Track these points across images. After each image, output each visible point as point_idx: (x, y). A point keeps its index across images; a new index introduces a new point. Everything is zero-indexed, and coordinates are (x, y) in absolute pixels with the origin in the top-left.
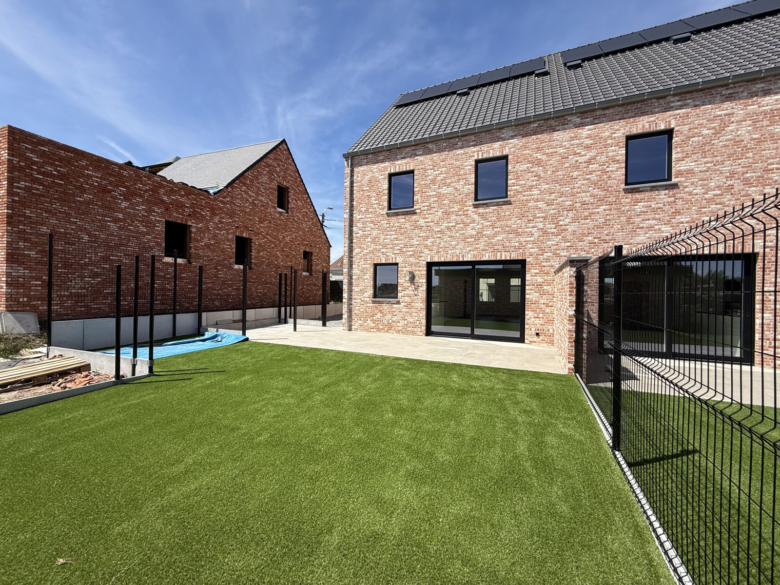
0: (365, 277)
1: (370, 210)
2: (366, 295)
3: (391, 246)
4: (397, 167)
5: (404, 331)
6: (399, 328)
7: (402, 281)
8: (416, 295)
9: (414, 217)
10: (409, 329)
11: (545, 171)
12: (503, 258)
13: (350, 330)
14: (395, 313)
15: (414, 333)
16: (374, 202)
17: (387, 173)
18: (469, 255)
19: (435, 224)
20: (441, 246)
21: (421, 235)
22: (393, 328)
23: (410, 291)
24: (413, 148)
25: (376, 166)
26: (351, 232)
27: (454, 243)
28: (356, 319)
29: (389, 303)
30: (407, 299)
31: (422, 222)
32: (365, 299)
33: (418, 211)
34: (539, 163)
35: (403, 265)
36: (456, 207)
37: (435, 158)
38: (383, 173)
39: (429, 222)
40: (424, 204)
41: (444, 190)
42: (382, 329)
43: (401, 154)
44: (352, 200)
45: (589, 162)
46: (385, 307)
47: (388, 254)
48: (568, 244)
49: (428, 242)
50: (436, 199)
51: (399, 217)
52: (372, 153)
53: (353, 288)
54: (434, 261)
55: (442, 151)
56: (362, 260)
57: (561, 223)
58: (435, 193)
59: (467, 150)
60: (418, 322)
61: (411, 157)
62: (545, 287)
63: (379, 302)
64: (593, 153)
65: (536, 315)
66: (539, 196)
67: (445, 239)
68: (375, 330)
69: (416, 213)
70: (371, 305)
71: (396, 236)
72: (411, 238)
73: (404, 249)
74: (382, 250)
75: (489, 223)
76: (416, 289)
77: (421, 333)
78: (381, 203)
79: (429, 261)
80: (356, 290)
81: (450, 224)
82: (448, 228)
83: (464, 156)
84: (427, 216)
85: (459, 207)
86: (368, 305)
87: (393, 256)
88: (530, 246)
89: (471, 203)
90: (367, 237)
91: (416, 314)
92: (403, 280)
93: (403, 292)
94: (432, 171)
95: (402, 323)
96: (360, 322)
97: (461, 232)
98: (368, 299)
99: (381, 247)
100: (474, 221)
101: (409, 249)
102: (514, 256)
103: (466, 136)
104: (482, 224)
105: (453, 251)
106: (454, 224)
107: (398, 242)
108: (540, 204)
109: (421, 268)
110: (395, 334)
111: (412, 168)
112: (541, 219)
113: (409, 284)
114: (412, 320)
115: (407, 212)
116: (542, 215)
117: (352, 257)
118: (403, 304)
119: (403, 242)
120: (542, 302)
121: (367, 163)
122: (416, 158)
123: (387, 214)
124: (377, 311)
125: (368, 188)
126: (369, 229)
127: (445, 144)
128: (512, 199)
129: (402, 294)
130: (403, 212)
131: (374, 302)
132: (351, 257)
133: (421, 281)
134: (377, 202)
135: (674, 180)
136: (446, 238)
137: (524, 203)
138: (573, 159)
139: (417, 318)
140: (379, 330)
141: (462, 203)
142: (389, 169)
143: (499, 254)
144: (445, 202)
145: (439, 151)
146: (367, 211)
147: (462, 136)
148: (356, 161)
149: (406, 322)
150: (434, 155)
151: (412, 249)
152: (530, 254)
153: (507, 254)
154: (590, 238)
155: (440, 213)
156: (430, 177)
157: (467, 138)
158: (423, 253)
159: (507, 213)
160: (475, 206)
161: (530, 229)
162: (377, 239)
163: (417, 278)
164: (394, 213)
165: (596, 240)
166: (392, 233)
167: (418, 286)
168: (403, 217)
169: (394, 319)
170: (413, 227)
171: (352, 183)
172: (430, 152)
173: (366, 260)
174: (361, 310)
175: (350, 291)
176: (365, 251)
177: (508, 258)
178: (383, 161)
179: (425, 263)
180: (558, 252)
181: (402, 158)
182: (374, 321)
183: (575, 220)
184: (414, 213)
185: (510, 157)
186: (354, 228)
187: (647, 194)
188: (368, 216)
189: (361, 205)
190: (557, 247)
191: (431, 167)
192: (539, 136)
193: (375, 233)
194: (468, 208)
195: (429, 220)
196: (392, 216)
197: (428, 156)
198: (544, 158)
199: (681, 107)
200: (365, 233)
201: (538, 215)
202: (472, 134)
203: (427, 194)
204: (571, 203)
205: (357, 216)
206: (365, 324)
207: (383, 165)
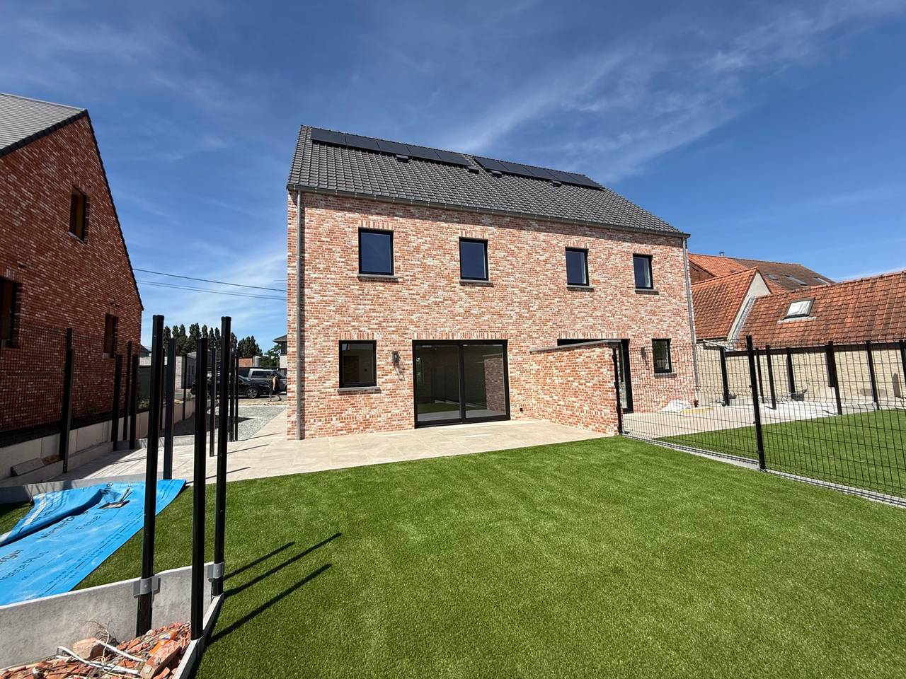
0: (326, 359)
1: (332, 269)
2: (328, 384)
3: (366, 319)
4: (371, 223)
5: (388, 427)
6: (381, 424)
7: (383, 363)
8: (401, 380)
9: (396, 287)
10: (394, 422)
11: (518, 262)
12: (490, 338)
13: (302, 438)
14: (374, 405)
15: (400, 427)
16: (338, 259)
17: (357, 226)
18: (459, 334)
19: (421, 297)
20: (429, 322)
21: (406, 308)
22: (372, 426)
23: (394, 375)
24: (391, 206)
25: (340, 214)
26: (301, 296)
27: (443, 320)
28: (312, 421)
29: (365, 392)
30: (390, 386)
31: (405, 293)
32: (328, 390)
33: (400, 280)
34: (512, 253)
35: (384, 343)
36: (443, 283)
37: (418, 224)
38: (351, 225)
39: (414, 294)
40: (408, 273)
41: (429, 262)
42: (355, 429)
43: (376, 209)
44: (302, 251)
45: (546, 261)
46: (359, 399)
47: (361, 329)
48: (537, 327)
49: (414, 317)
50: (421, 270)
51: (375, 284)
52: (335, 196)
53: (306, 375)
54: (421, 339)
55: (426, 219)
56: (321, 336)
57: (531, 309)
58: (419, 263)
59: (451, 225)
60: (405, 413)
61: (388, 215)
62: (524, 366)
63: (350, 393)
64: (547, 255)
65: (519, 392)
66: (515, 283)
67: (433, 316)
68: (344, 432)
69: (398, 282)
70: (338, 397)
71: (372, 307)
72: (393, 311)
73: (384, 324)
74: (353, 324)
75: (475, 303)
76: (401, 372)
77: (410, 426)
78: (349, 262)
79: (416, 339)
80: (310, 378)
81: (437, 300)
82: (436, 303)
83: (448, 230)
84: (411, 287)
85: (446, 282)
86: (333, 397)
87: (369, 331)
88: (510, 327)
89: (458, 280)
90: (328, 304)
91: (402, 404)
92: (383, 361)
93: (384, 377)
94: (416, 237)
95: (384, 417)
96: (320, 424)
97: (449, 309)
98: (333, 390)
99: (350, 319)
100: (461, 299)
101: (391, 324)
102: (499, 336)
103: (449, 210)
104: (469, 302)
105: (442, 329)
106: (442, 300)
107: (374, 314)
108: (516, 291)
109: (406, 348)
110: (375, 432)
111: (390, 229)
112: (517, 304)
113: (391, 367)
114: (397, 411)
115: (386, 279)
116: (518, 300)
117: (304, 331)
118: (385, 392)
119: (382, 314)
120: (522, 379)
121: (326, 207)
122: (395, 218)
123: (358, 277)
124: (346, 405)
125: (328, 240)
126: (331, 293)
127: (428, 213)
128: (494, 283)
129: (383, 380)
130: (381, 278)
131: (341, 394)
132: (301, 330)
133: (407, 362)
134: (343, 260)
135: (591, 286)
136: (434, 314)
137: (503, 288)
138: (535, 256)
139: (403, 409)
140: (350, 431)
141: (450, 279)
142: (360, 222)
143: (486, 334)
144: (431, 275)
145: (422, 217)
146: (327, 269)
147: (446, 210)
148: (308, 200)
149: (390, 414)
150: (416, 220)
151: (394, 324)
152: (510, 334)
153: (493, 334)
154: (551, 324)
155: (426, 286)
156: (413, 244)
157: (451, 213)
158: (408, 329)
159: (491, 295)
160: (462, 284)
161: (510, 312)
162: (344, 309)
163: (402, 359)
164: (369, 278)
165: (554, 326)
166: (366, 302)
167: (404, 369)
168: (382, 284)
169: (373, 413)
170: (394, 298)
171: (302, 227)
172: (412, 216)
173: (327, 335)
174: (321, 406)
175: (302, 379)
176: (326, 323)
177: (494, 338)
178: (350, 210)
179: (411, 341)
180: (531, 334)
181: (377, 214)
182: (342, 420)
183: (540, 308)
184: (395, 281)
185: (489, 243)
186: (306, 290)
187: (580, 293)
188: (328, 276)
189: (317, 261)
190: (529, 329)
191: (414, 233)
192: (511, 230)
193: (341, 300)
194: (455, 284)
195: (414, 292)
196: (366, 281)
197: (409, 220)
198: (516, 250)
199: (591, 236)
200: (325, 298)
201: (515, 300)
202: (455, 211)
203: (412, 262)
204: (536, 293)
205: (310, 273)
206: (329, 425)
207: (349, 215)
